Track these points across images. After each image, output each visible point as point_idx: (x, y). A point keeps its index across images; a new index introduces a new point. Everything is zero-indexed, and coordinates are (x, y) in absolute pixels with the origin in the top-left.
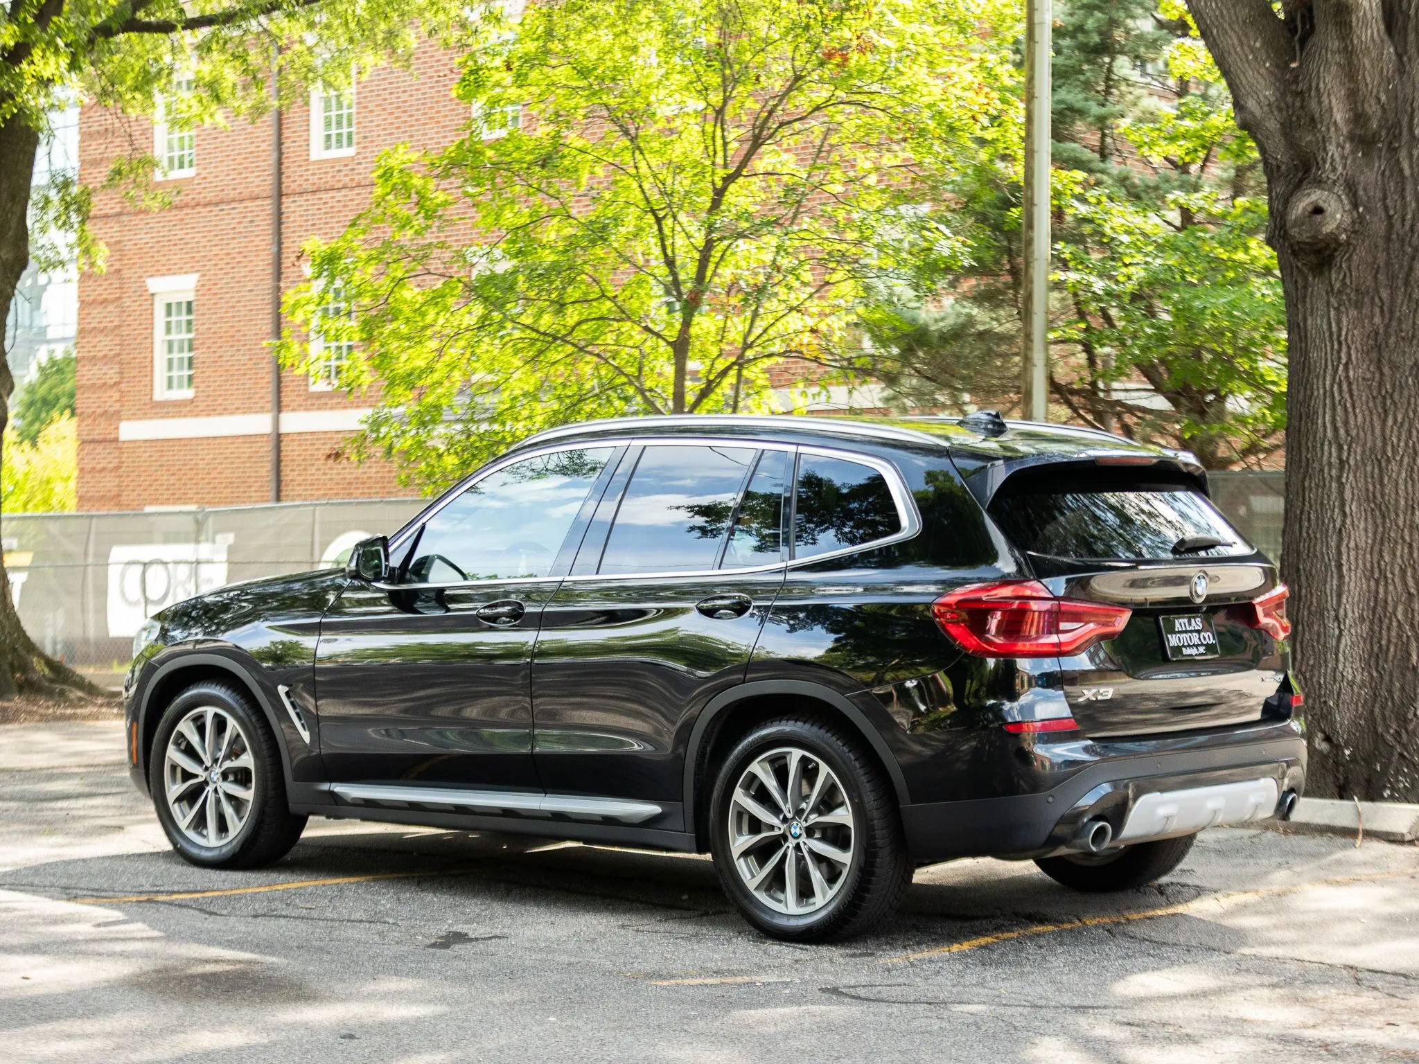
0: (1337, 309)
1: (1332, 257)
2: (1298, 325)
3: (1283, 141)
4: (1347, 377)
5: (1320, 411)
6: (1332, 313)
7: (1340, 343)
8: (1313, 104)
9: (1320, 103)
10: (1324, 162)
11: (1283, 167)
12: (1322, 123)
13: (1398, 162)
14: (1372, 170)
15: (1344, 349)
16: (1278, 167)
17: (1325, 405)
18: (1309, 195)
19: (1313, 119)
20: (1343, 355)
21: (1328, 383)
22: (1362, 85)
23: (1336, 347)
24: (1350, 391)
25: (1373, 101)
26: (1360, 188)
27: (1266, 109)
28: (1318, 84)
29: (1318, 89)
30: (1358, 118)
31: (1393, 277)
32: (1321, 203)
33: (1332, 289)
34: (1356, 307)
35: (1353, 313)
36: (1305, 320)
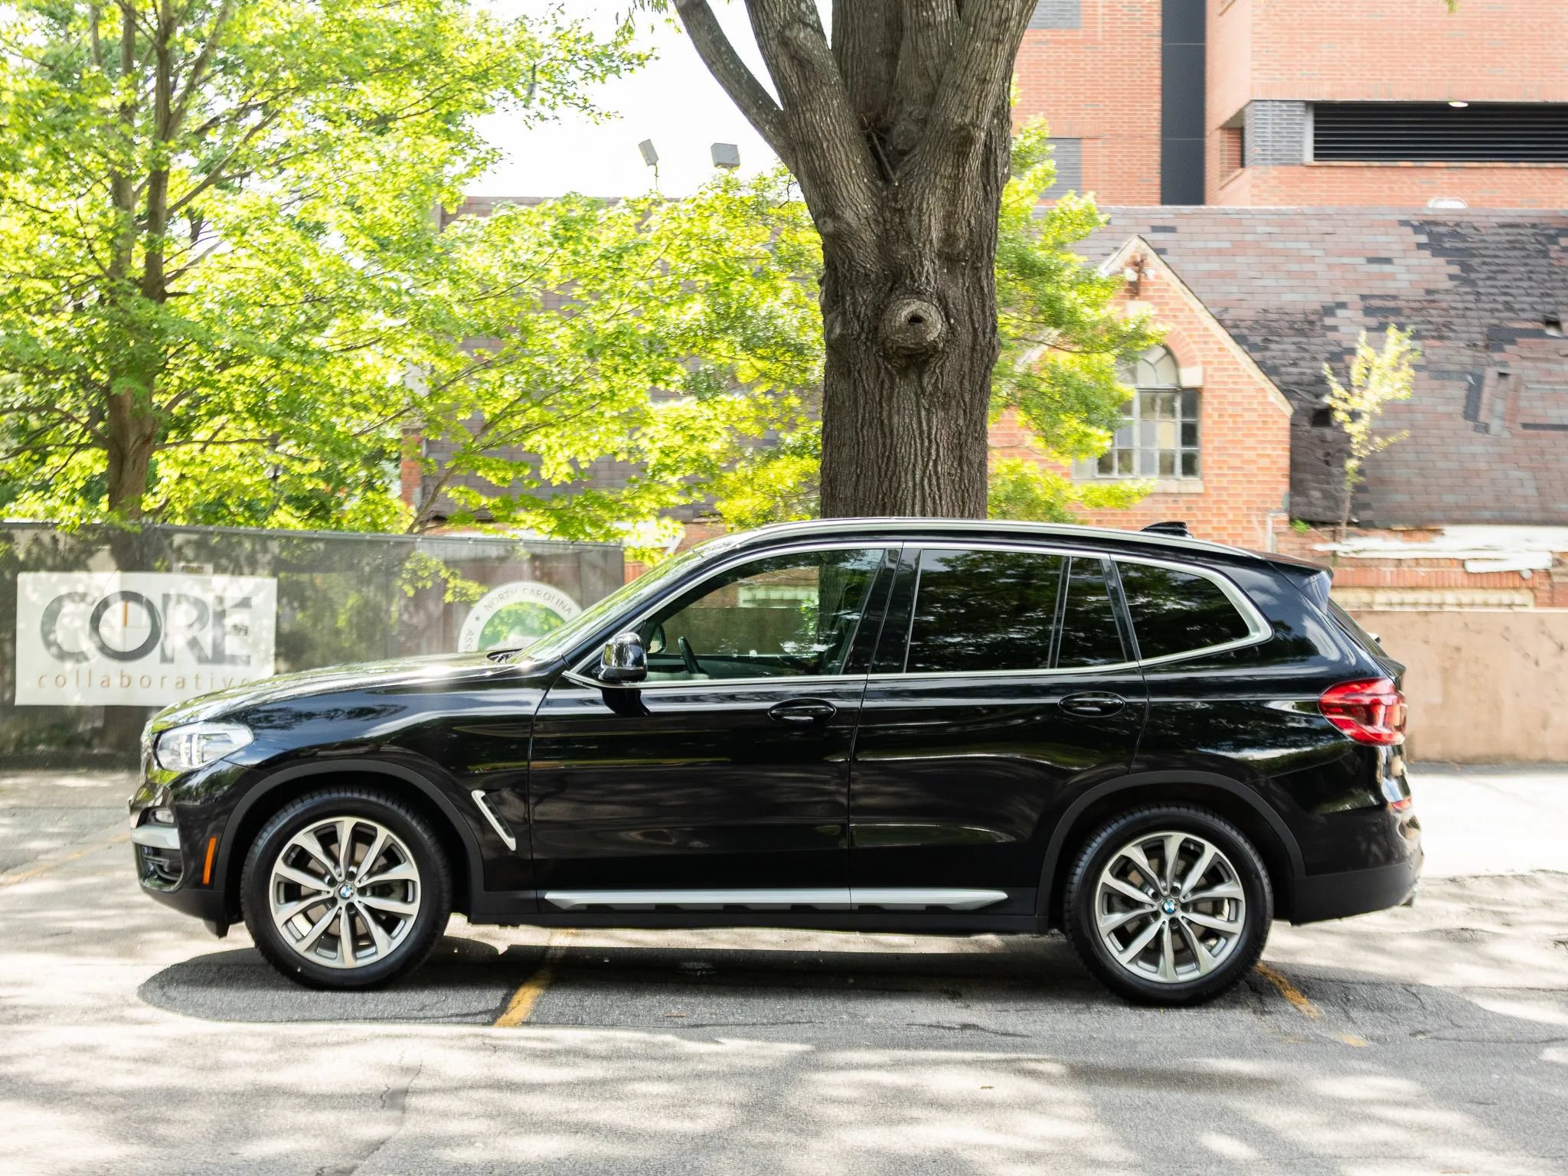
0: (928, 411)
1: (926, 362)
2: (882, 422)
3: (876, 251)
4: (936, 472)
5: (909, 502)
6: (923, 413)
7: (930, 441)
8: (913, 222)
9: (920, 221)
10: (920, 274)
11: (873, 276)
12: (918, 240)
13: (979, 280)
14: (957, 285)
15: (934, 447)
16: (867, 275)
17: (914, 496)
18: (909, 304)
19: (909, 235)
20: (933, 452)
21: (918, 477)
22: (959, 210)
23: (926, 443)
24: (938, 485)
25: (964, 224)
26: (950, 301)
27: (863, 221)
28: (921, 204)
29: (920, 209)
30: (949, 238)
31: (972, 383)
32: (921, 313)
33: (923, 392)
34: (944, 409)
35: (941, 414)
36: (890, 418)
